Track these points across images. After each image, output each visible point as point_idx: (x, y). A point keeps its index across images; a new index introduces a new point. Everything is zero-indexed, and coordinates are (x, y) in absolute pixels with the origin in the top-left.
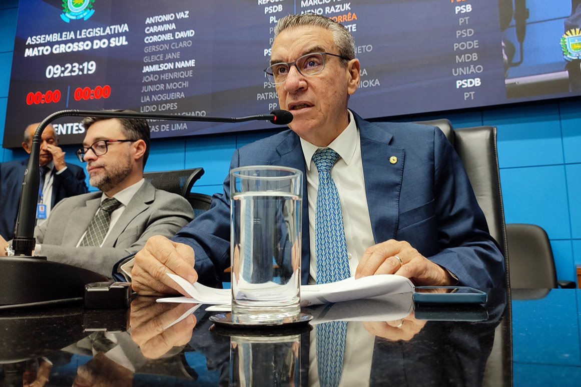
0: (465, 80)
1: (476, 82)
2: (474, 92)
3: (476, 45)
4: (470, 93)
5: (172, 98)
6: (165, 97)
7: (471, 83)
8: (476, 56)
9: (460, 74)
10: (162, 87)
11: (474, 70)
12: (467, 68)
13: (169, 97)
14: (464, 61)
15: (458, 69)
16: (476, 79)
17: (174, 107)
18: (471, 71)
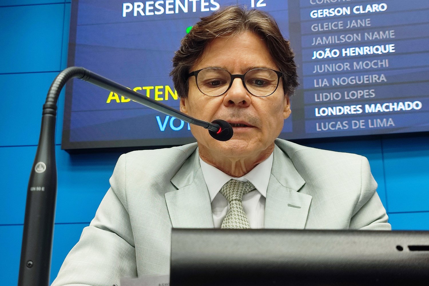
5: (365, 82)
6: (354, 80)
10: (346, 66)
13: (360, 81)
17: (370, 95)
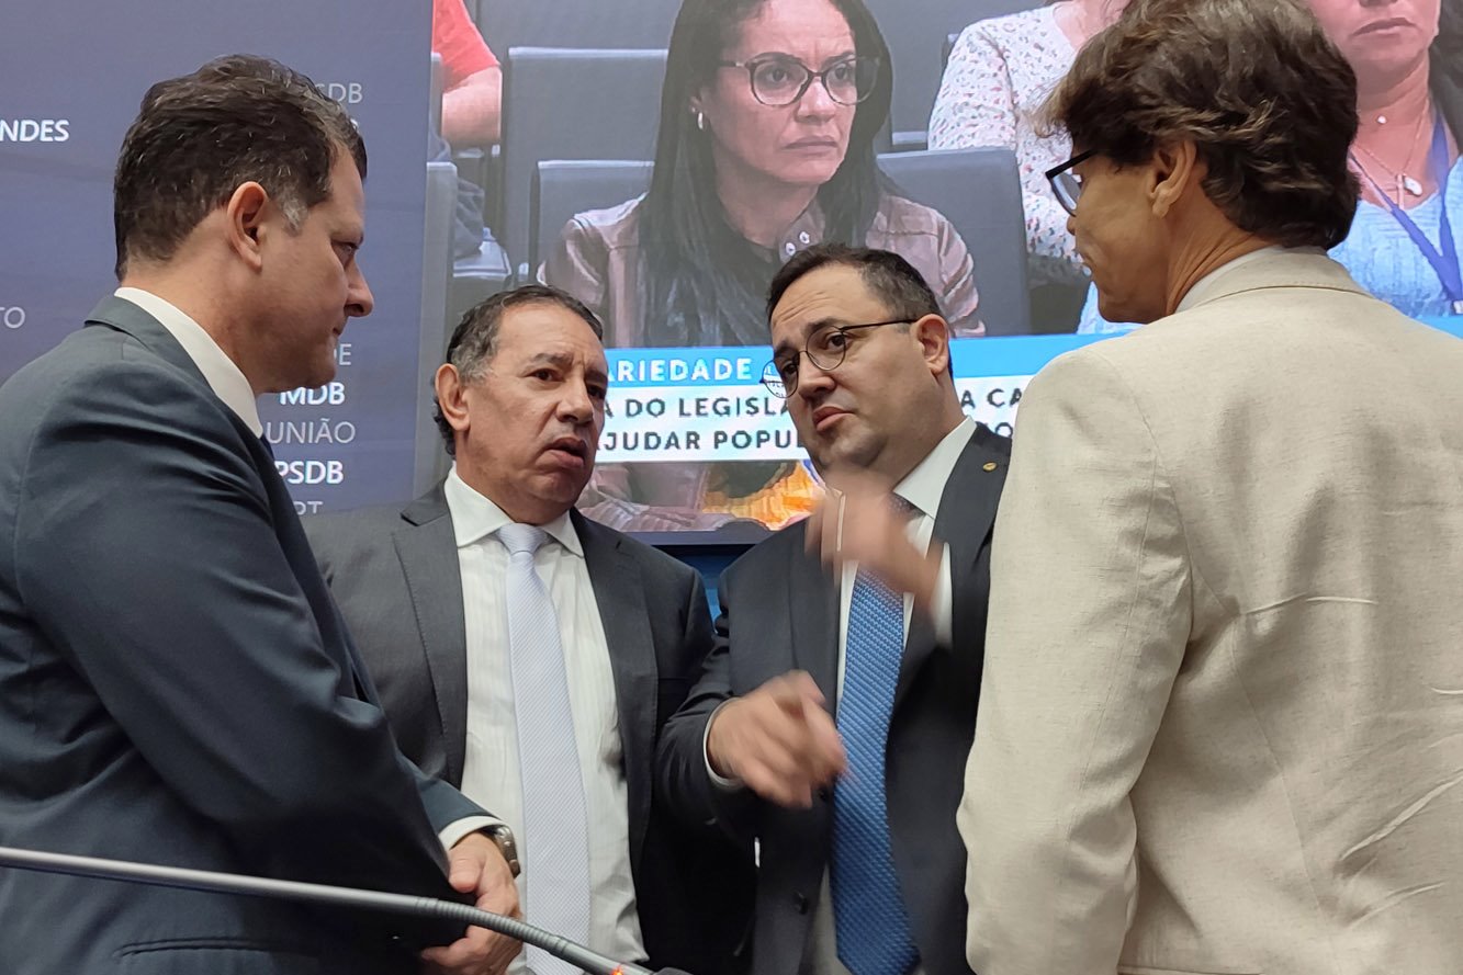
0: (301, 463)
1: (331, 471)
2: (320, 503)
3: (345, 359)
4: (310, 503)
7: (316, 472)
8: (339, 392)
9: (288, 441)
11: (328, 435)
12: (311, 424)
14: (302, 402)
15: (282, 424)
16: (331, 463)
18: (320, 435)
